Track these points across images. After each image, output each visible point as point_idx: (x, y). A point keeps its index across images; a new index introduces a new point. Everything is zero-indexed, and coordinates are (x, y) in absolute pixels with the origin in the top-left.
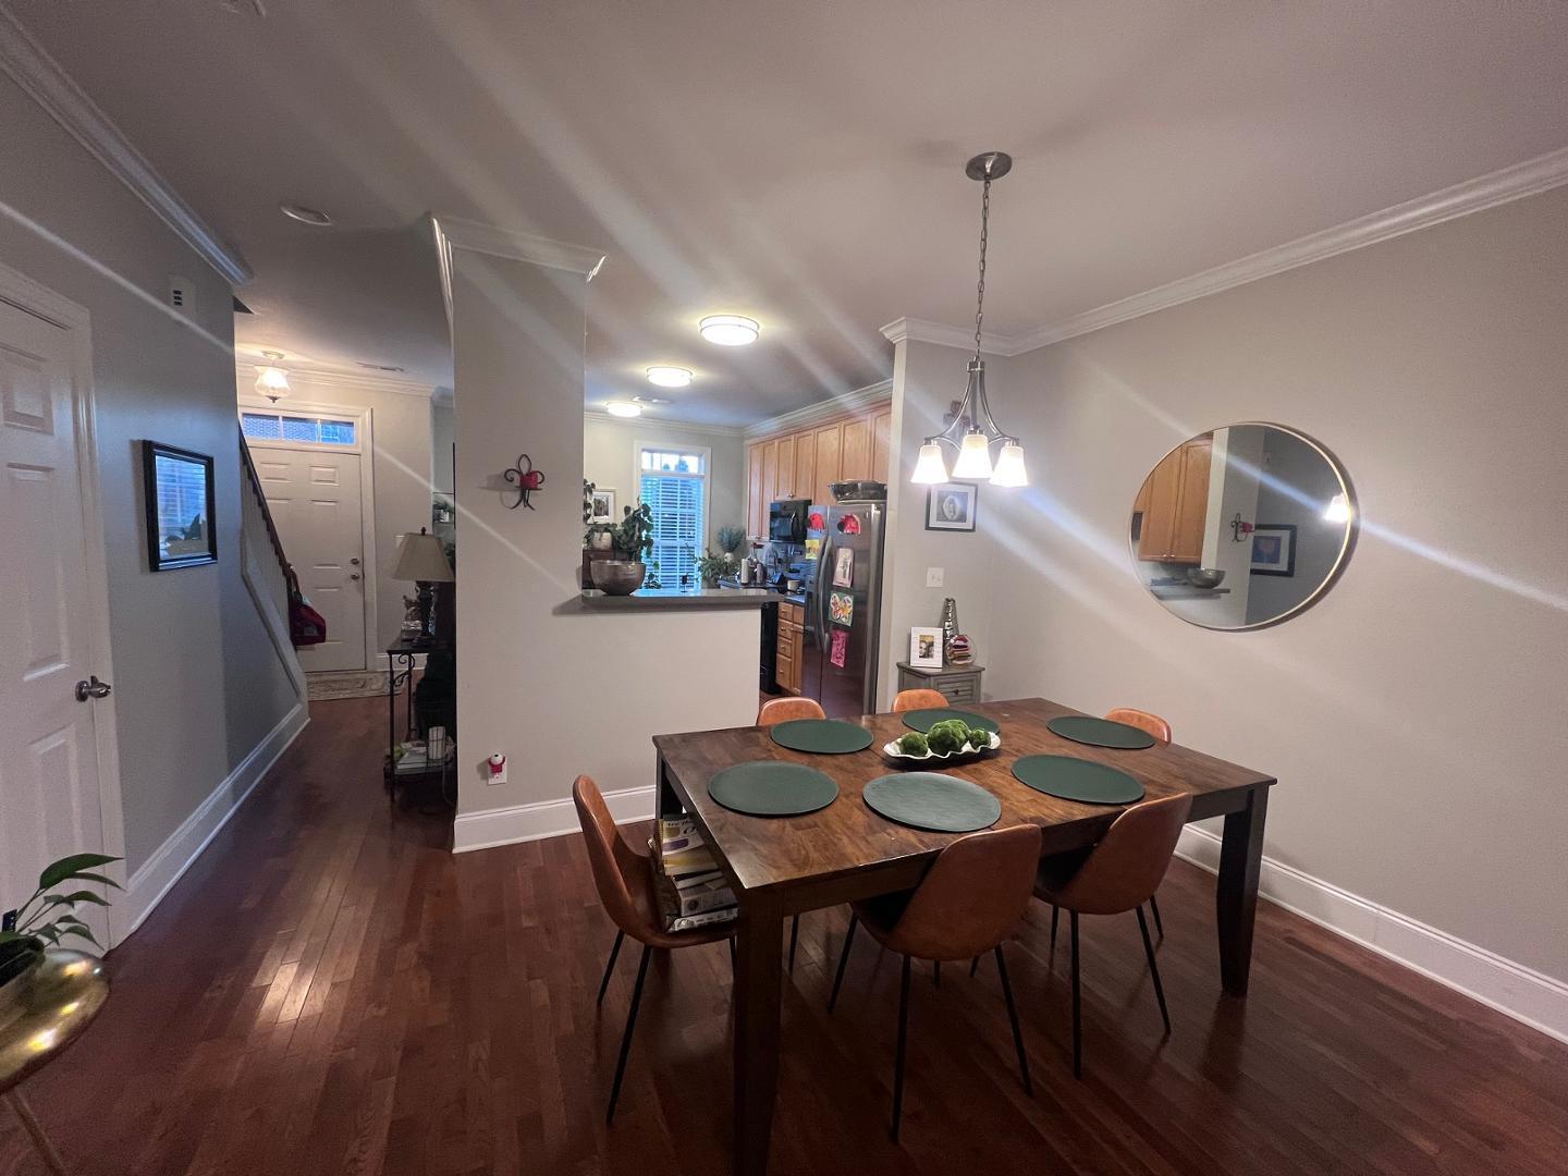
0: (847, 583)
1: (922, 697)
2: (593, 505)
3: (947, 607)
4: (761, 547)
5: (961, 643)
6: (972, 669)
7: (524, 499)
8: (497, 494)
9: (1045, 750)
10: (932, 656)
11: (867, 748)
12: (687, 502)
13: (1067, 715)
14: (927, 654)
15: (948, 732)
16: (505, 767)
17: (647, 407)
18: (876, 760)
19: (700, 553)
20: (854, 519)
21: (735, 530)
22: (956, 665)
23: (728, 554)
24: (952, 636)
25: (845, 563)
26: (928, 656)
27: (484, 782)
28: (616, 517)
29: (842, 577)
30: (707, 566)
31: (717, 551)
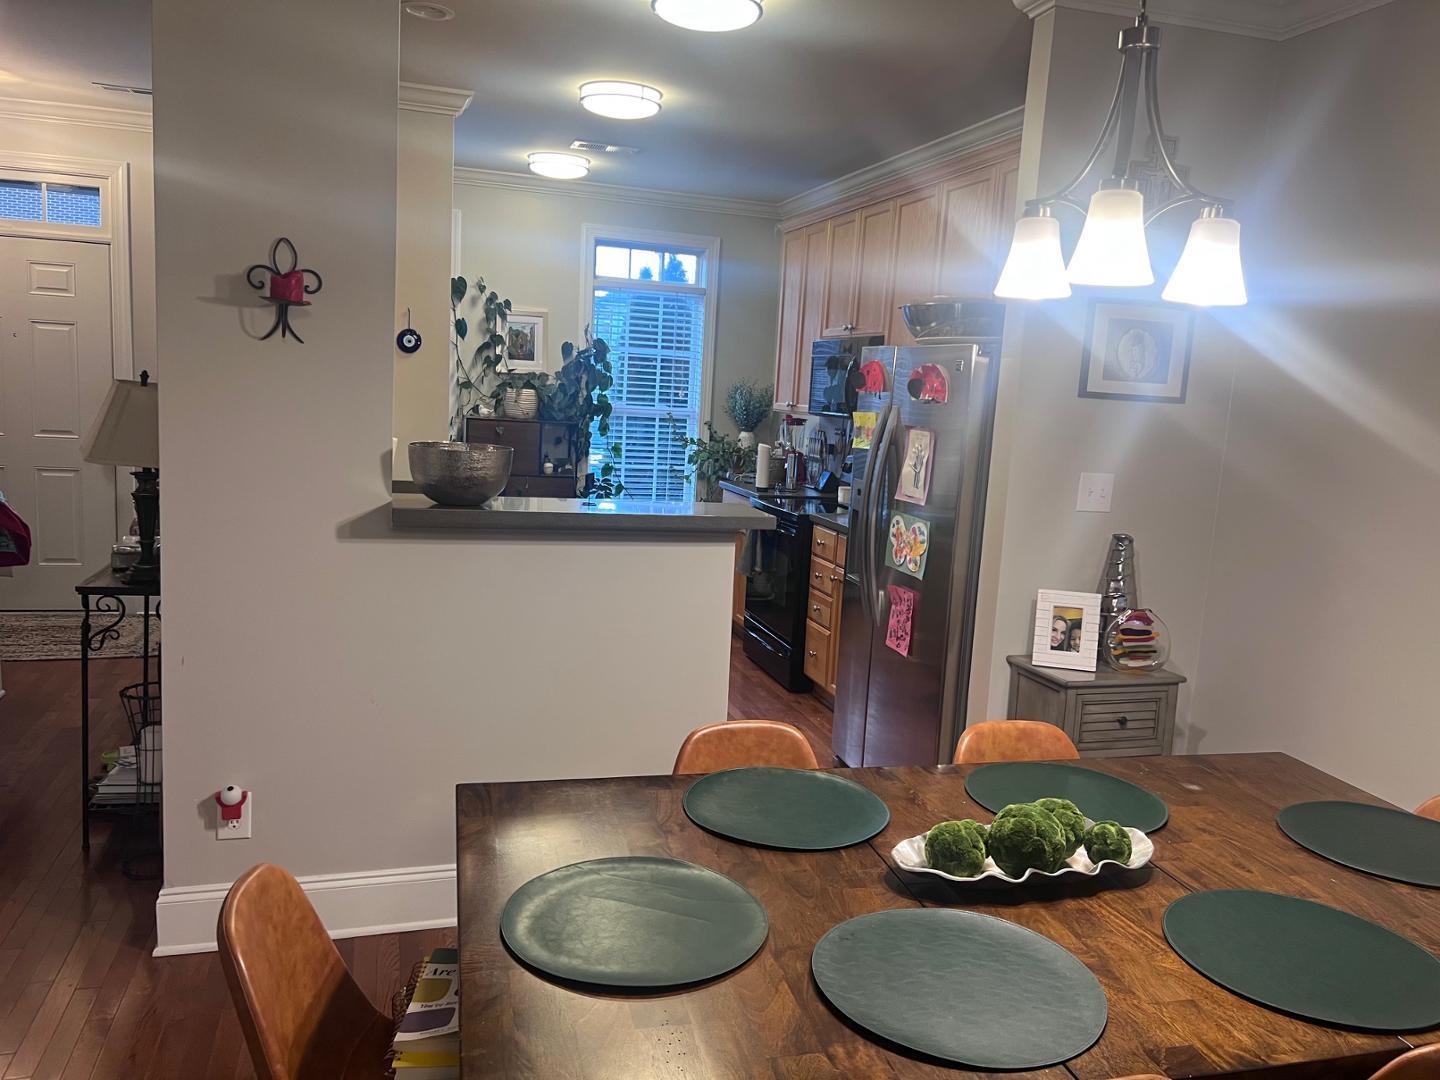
0: (919, 496)
1: (1024, 735)
2: (507, 340)
3: (1114, 554)
4: (800, 422)
5: (1137, 625)
6: (1157, 677)
7: (282, 324)
8: (235, 310)
9: (1257, 879)
10: (1076, 648)
11: (868, 842)
12: (677, 339)
13: (1331, 798)
14: (1067, 642)
15: (1028, 827)
16: (247, 810)
17: (596, 162)
18: (875, 872)
19: (694, 431)
20: (939, 374)
21: (758, 390)
22: (1127, 668)
23: (743, 435)
24: (1122, 610)
25: (919, 457)
26: (1069, 648)
27: (212, 834)
28: (546, 362)
29: (911, 486)
30: (704, 455)
31: (725, 427)
